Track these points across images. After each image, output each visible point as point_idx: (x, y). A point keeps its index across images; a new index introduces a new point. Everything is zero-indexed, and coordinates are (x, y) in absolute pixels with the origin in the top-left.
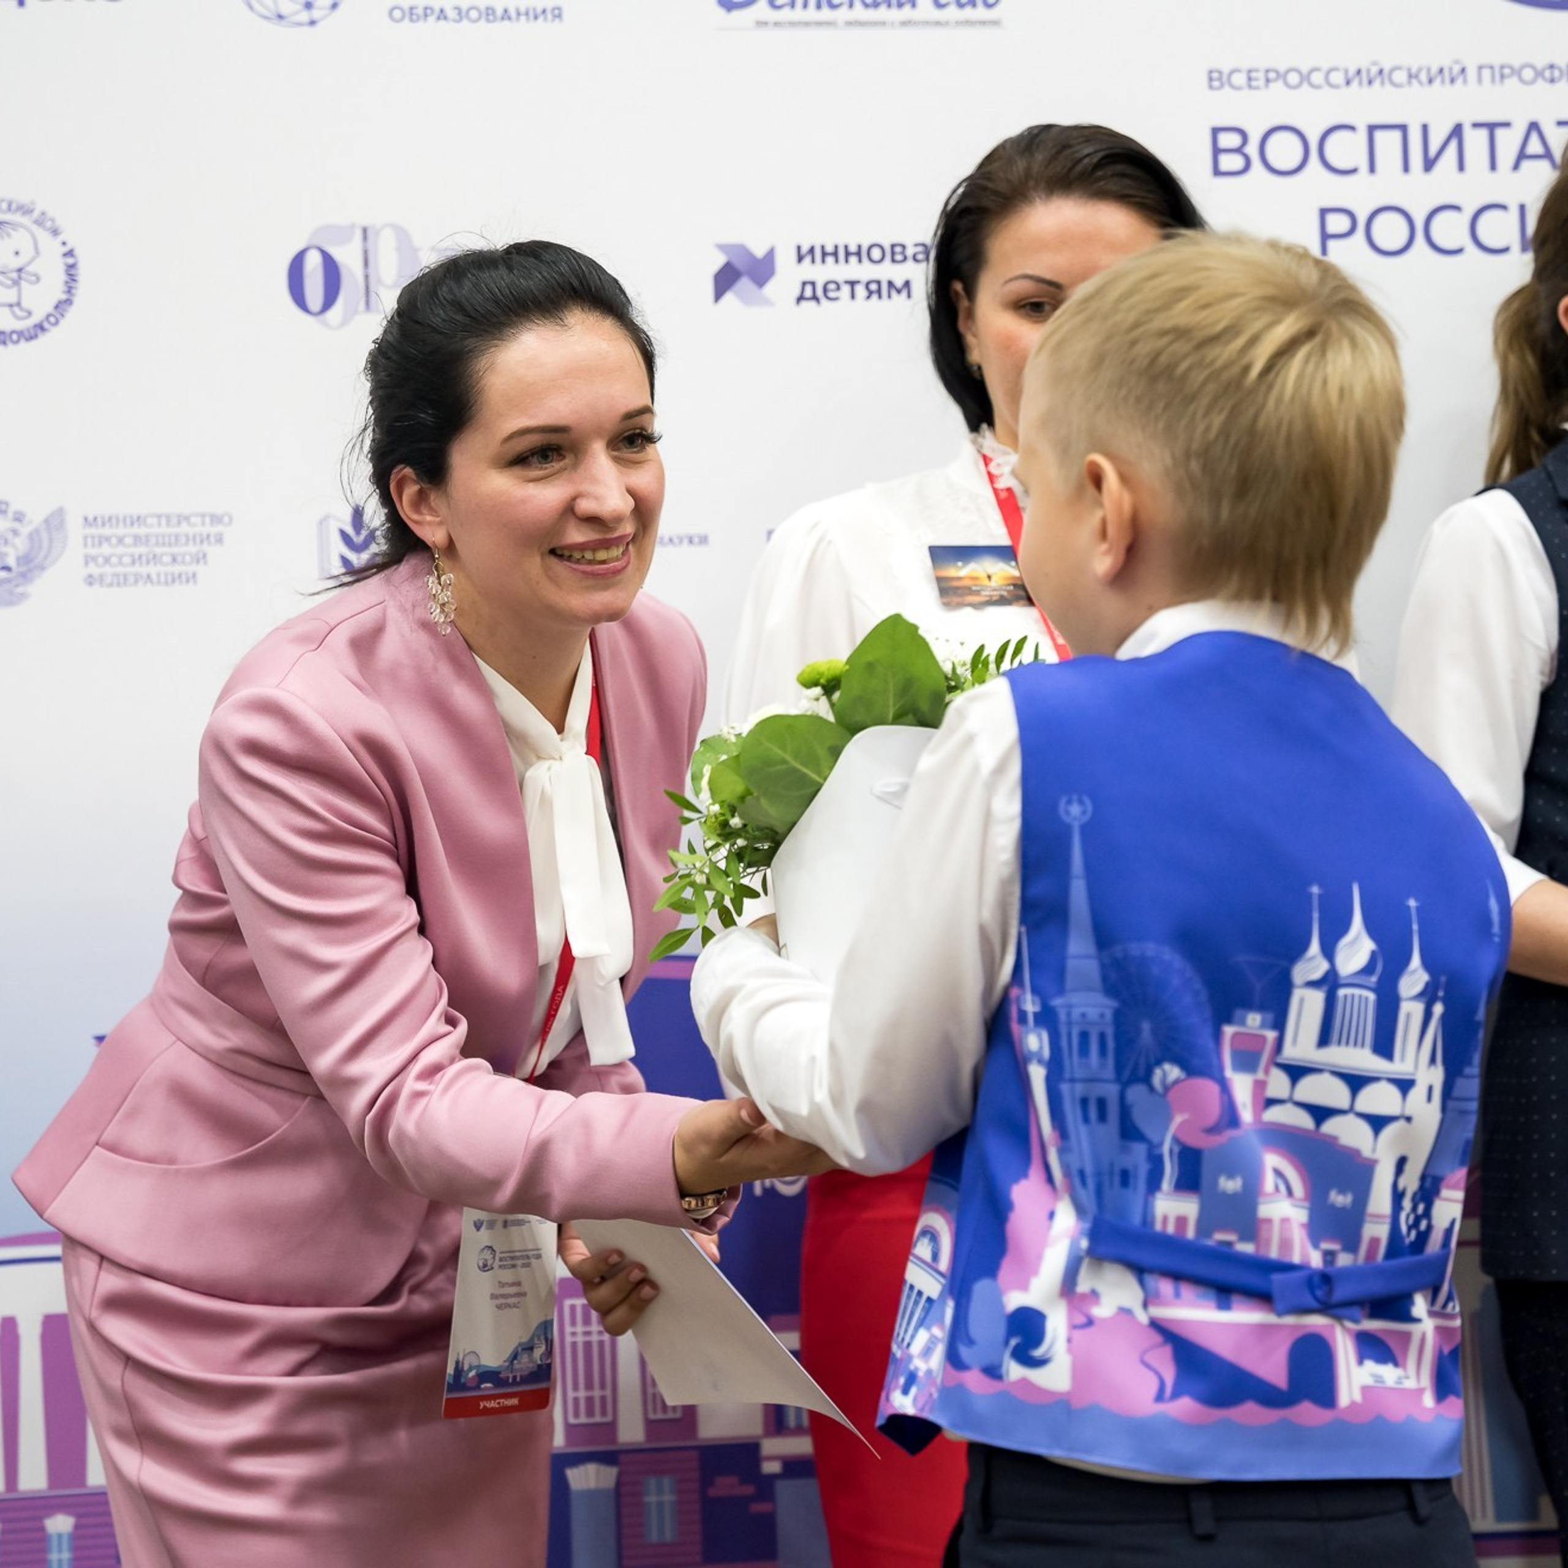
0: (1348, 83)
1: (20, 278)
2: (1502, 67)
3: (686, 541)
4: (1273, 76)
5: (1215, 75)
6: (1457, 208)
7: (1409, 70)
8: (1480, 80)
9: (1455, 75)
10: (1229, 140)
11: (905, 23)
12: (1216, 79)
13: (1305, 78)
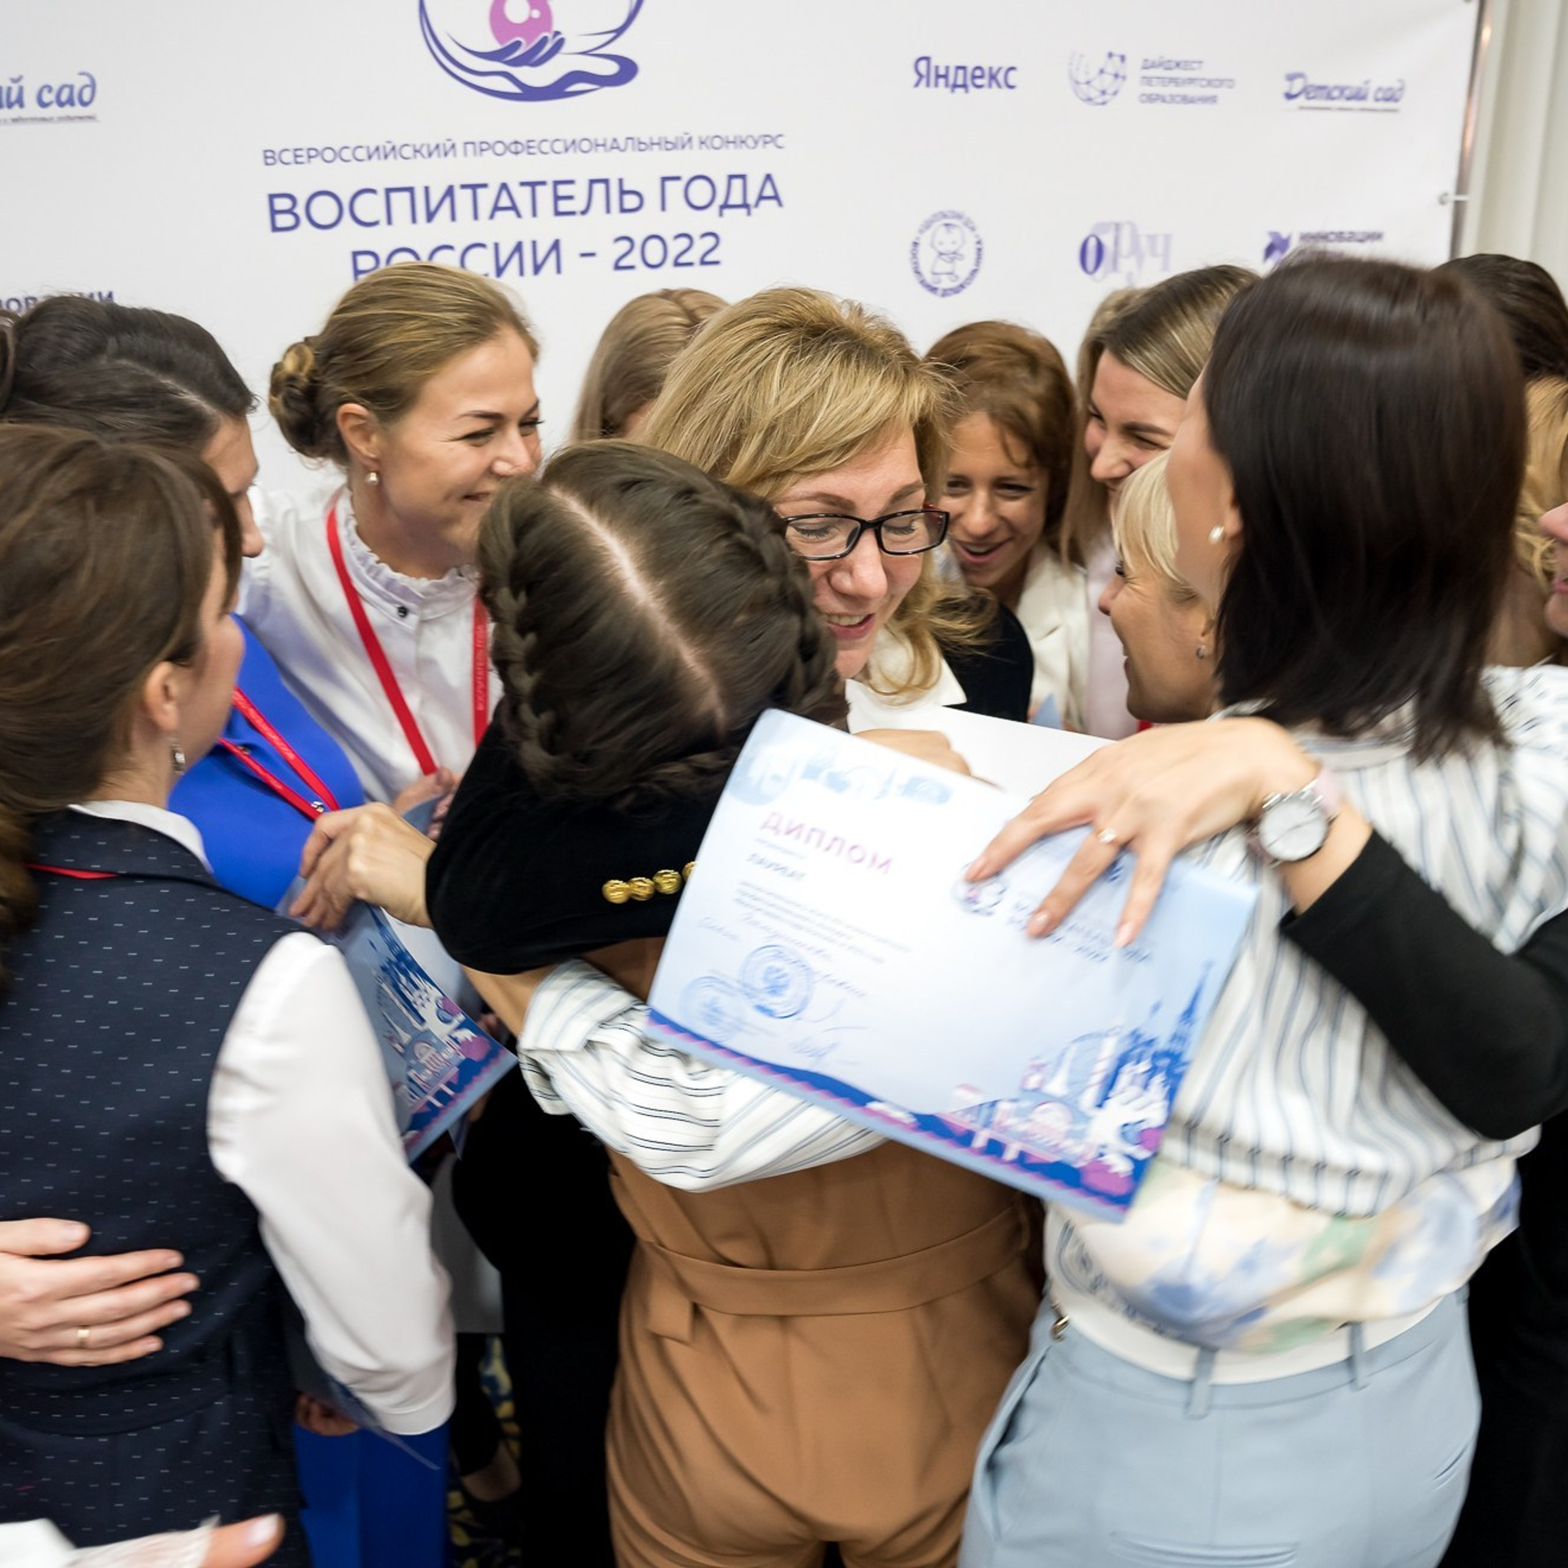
0: (370, 157)
2: (481, 143)
4: (313, 153)
5: (269, 154)
6: (450, 247)
7: (414, 146)
8: (465, 154)
9: (446, 150)
10: (282, 204)
12: (270, 157)
13: (338, 155)
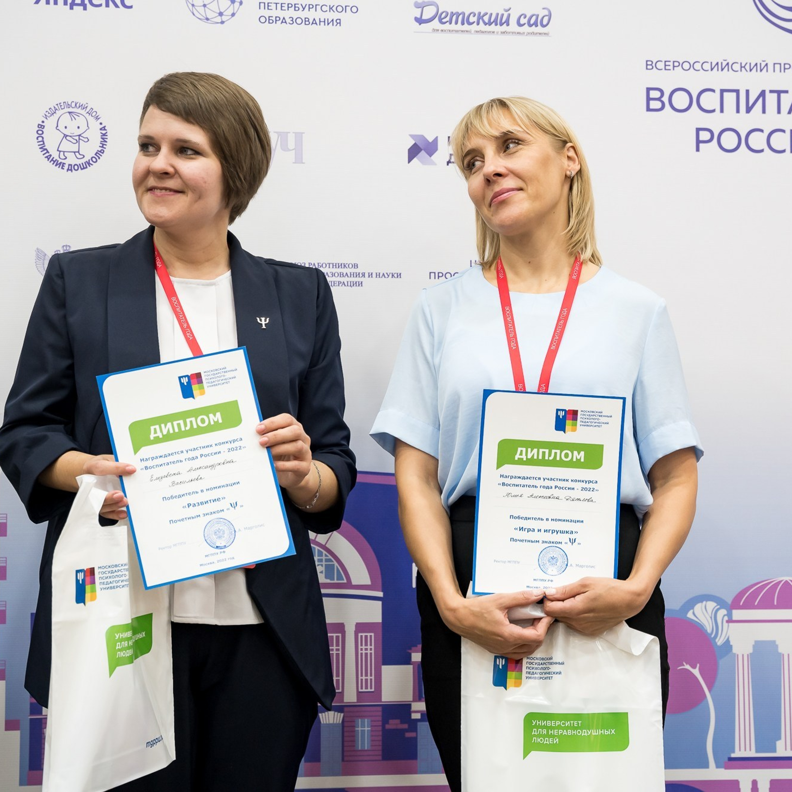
0: (712, 69)
1: (79, 139)
2: (785, 64)
3: (391, 276)
4: (676, 64)
5: (649, 63)
6: (762, 131)
7: (741, 63)
8: (774, 70)
9: (761, 67)
10: (655, 94)
11: (503, 33)
12: (650, 65)
13: (692, 66)
